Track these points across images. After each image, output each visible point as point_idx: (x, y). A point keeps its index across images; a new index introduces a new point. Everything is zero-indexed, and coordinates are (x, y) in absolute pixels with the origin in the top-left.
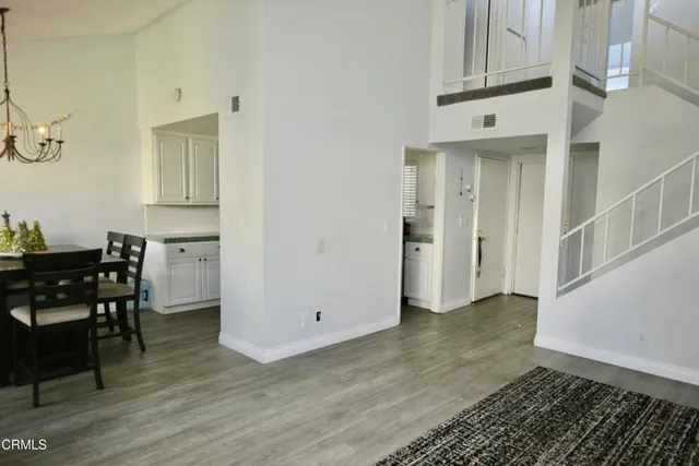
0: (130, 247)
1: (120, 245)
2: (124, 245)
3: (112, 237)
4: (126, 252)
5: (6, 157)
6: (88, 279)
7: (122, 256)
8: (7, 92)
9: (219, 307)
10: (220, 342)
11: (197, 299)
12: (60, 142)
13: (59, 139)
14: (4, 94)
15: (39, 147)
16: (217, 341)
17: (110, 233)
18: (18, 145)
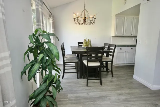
0: (110, 47)
1: (108, 47)
2: (109, 47)
3: (105, 44)
4: (109, 48)
5: (84, 23)
6: (100, 55)
7: (108, 49)
8: (85, 7)
9: (134, 65)
10: (133, 78)
11: (124, 63)
12: (95, 19)
13: (95, 18)
14: (84, 8)
15: (90, 21)
16: (132, 77)
17: (105, 43)
18: (86, 20)
